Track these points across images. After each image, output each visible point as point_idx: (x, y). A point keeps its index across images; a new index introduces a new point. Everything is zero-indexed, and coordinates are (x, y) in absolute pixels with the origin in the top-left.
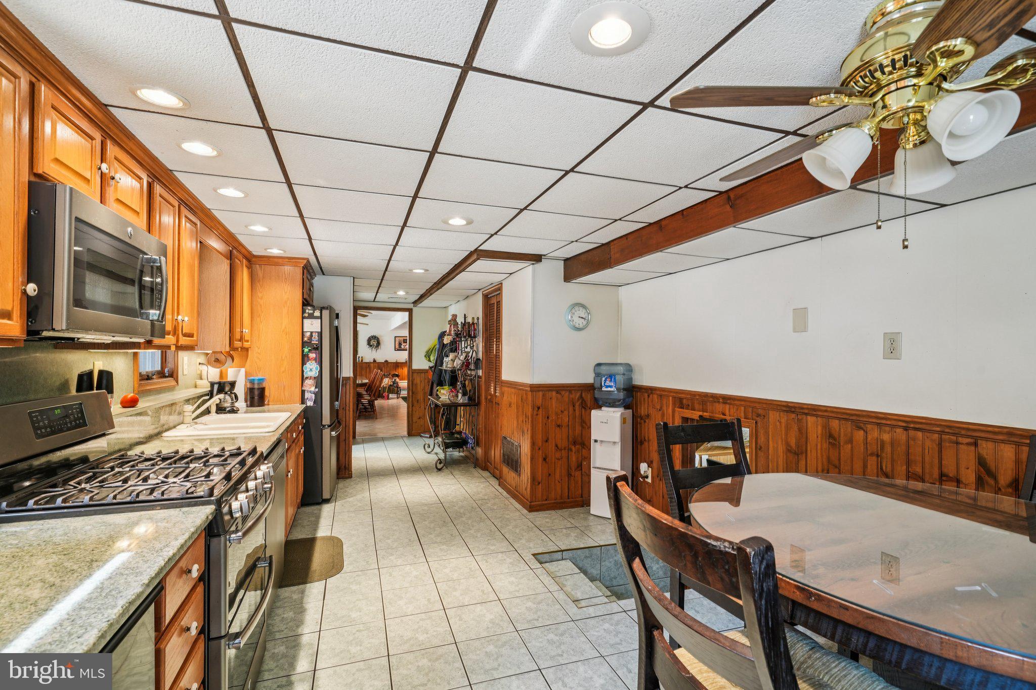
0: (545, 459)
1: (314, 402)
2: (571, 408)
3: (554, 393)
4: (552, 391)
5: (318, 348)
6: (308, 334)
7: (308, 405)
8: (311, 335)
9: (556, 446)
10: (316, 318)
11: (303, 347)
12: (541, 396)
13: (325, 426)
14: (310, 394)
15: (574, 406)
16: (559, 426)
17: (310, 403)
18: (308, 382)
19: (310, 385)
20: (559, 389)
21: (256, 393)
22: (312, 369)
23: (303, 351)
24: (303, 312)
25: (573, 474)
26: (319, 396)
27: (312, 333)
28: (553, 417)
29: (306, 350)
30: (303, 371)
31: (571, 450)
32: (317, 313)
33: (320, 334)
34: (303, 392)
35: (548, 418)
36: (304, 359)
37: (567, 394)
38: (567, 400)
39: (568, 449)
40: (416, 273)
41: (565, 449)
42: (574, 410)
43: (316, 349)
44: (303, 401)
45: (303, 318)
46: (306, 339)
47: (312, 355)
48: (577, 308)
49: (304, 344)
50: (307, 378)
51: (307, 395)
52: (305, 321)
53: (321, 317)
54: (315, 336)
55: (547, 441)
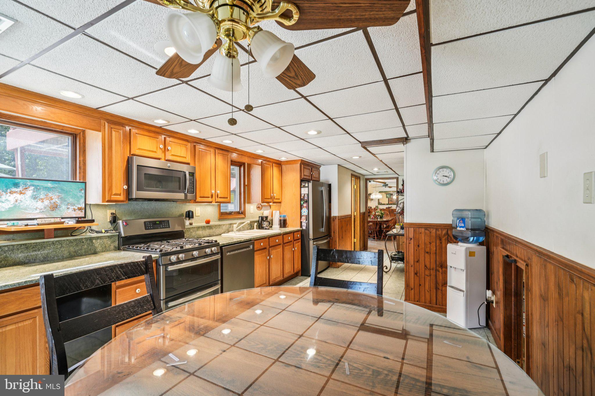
0: (416, 274)
1: (306, 228)
2: (438, 242)
3: (423, 230)
4: (421, 228)
5: (307, 202)
6: (303, 195)
7: (303, 228)
8: (304, 196)
9: (425, 266)
10: (306, 187)
11: (301, 201)
12: (413, 231)
13: (310, 239)
14: (304, 224)
15: (440, 240)
16: (427, 253)
17: (304, 228)
18: (303, 218)
19: (304, 219)
20: (428, 227)
21: (282, 221)
22: (305, 211)
23: (301, 203)
24: (301, 185)
25: (440, 288)
26: (308, 224)
27: (304, 194)
28: (422, 246)
29: (302, 203)
30: (301, 213)
31: (439, 271)
32: (307, 185)
33: (308, 195)
34: (301, 222)
35: (418, 246)
36: (301, 207)
37: (434, 231)
38: (434, 235)
39: (436, 270)
40: (354, 159)
41: (433, 269)
42: (441, 243)
43: (306, 202)
44: (301, 226)
45: (301, 187)
46: (302, 197)
47: (305, 205)
48: (441, 170)
49: (301, 200)
50: (303, 216)
51: (303, 224)
52: (302, 189)
53: (308, 187)
54: (306, 196)
55: (417, 262)
